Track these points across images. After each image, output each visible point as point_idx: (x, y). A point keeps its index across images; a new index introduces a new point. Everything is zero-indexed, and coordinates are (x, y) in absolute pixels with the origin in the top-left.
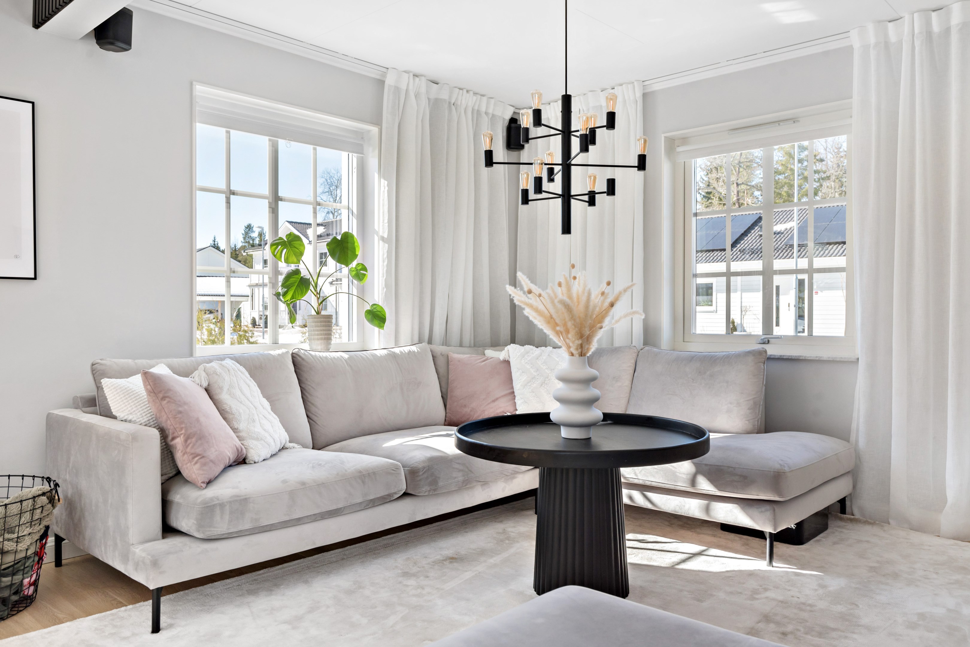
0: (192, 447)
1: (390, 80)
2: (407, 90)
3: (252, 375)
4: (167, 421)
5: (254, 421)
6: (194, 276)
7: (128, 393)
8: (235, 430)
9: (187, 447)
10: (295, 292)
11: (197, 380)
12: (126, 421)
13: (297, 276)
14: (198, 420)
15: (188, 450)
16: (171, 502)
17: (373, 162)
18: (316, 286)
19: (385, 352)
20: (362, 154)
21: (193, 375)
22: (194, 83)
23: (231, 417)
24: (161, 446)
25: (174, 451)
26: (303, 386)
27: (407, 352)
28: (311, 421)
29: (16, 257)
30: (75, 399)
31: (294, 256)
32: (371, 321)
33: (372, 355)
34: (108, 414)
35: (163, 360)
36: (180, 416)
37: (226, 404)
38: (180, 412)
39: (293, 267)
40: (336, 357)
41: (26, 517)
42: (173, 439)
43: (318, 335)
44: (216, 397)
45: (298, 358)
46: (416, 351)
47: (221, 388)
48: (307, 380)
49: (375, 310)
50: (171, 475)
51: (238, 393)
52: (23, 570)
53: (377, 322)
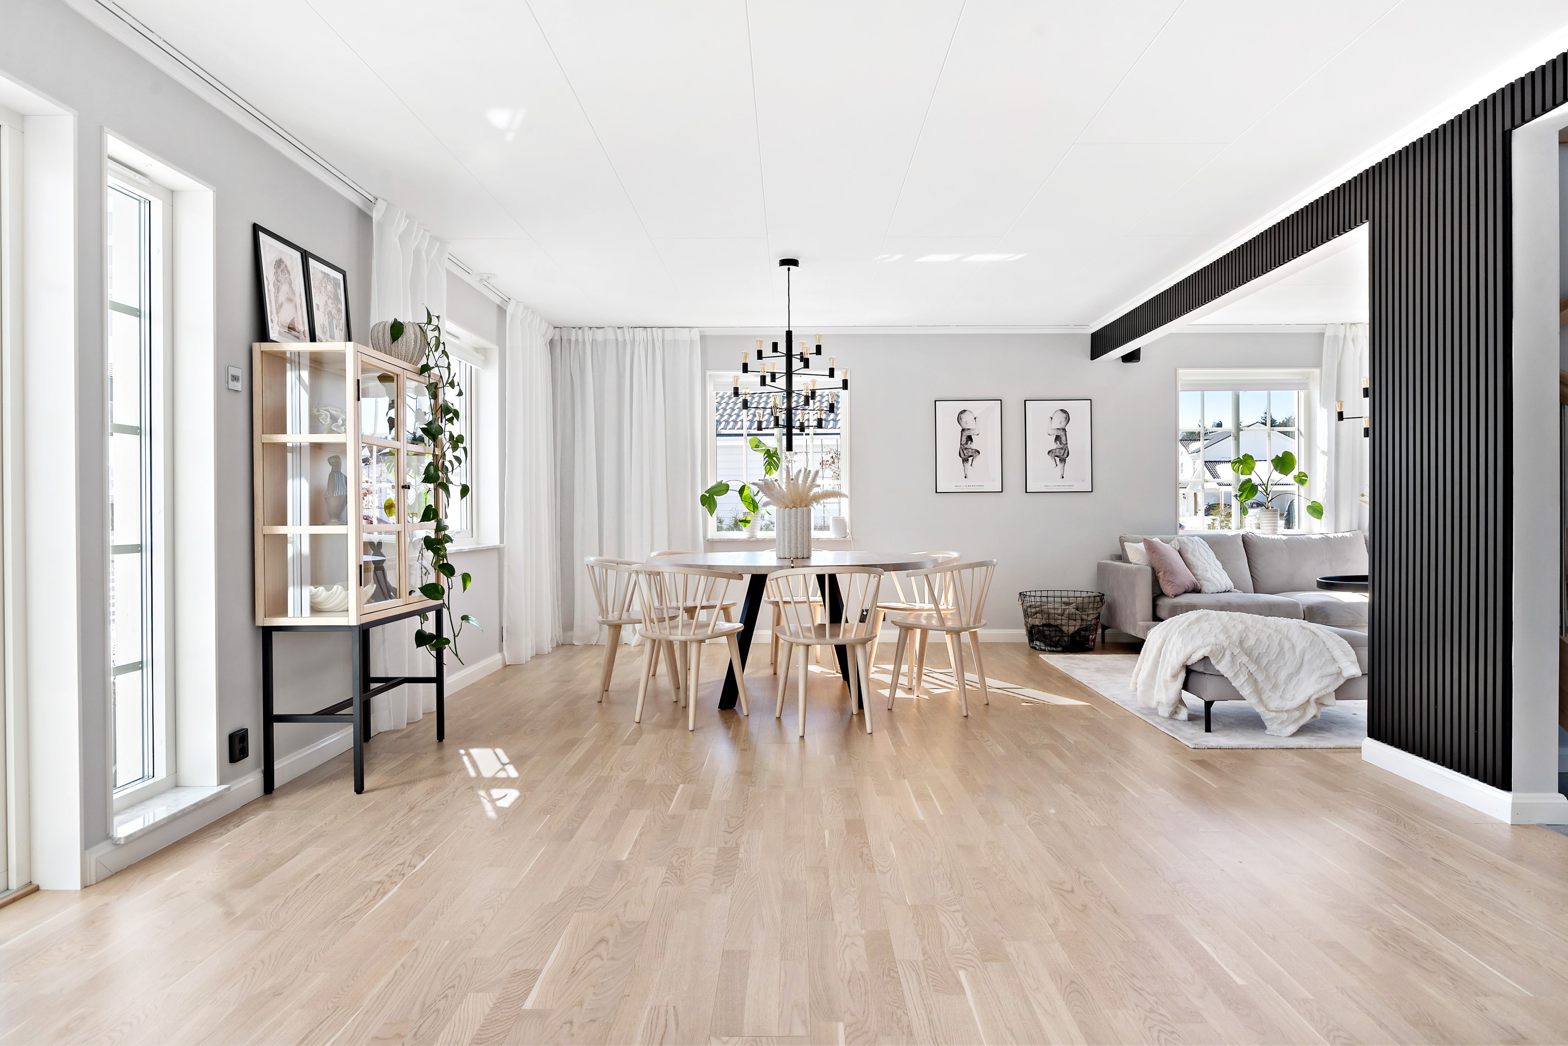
0: (1167, 577)
1: (1329, 333)
2: (1345, 337)
3: (1211, 547)
4: (1155, 563)
5: (1207, 571)
6: (1178, 488)
7: (1137, 550)
8: (1194, 575)
9: (1165, 577)
10: (1247, 494)
11: (1173, 546)
12: (1136, 564)
13: (1249, 483)
14: (1171, 564)
15: (1165, 578)
16: (1157, 605)
17: (1316, 395)
18: (1267, 490)
19: (1320, 536)
20: (1307, 389)
21: (1171, 543)
22: (1178, 369)
23: (1192, 567)
24: (1152, 579)
25: (1158, 579)
26: (1249, 556)
27: (1340, 537)
28: (1254, 579)
29: (1083, 481)
30: (1111, 556)
31: (1247, 470)
32: (1311, 514)
33: (1307, 538)
34: (1128, 561)
35: (1158, 536)
36: (1161, 561)
37: (1190, 560)
38: (1162, 560)
39: (1247, 477)
40: (1276, 538)
41: (1091, 606)
42: (1158, 573)
43: (1266, 523)
44: (1184, 556)
45: (1247, 538)
46: (1349, 536)
47: (1187, 551)
48: (1252, 552)
49: (1314, 506)
50: (1158, 594)
51: (1197, 554)
52: (1090, 630)
53: (1315, 515)
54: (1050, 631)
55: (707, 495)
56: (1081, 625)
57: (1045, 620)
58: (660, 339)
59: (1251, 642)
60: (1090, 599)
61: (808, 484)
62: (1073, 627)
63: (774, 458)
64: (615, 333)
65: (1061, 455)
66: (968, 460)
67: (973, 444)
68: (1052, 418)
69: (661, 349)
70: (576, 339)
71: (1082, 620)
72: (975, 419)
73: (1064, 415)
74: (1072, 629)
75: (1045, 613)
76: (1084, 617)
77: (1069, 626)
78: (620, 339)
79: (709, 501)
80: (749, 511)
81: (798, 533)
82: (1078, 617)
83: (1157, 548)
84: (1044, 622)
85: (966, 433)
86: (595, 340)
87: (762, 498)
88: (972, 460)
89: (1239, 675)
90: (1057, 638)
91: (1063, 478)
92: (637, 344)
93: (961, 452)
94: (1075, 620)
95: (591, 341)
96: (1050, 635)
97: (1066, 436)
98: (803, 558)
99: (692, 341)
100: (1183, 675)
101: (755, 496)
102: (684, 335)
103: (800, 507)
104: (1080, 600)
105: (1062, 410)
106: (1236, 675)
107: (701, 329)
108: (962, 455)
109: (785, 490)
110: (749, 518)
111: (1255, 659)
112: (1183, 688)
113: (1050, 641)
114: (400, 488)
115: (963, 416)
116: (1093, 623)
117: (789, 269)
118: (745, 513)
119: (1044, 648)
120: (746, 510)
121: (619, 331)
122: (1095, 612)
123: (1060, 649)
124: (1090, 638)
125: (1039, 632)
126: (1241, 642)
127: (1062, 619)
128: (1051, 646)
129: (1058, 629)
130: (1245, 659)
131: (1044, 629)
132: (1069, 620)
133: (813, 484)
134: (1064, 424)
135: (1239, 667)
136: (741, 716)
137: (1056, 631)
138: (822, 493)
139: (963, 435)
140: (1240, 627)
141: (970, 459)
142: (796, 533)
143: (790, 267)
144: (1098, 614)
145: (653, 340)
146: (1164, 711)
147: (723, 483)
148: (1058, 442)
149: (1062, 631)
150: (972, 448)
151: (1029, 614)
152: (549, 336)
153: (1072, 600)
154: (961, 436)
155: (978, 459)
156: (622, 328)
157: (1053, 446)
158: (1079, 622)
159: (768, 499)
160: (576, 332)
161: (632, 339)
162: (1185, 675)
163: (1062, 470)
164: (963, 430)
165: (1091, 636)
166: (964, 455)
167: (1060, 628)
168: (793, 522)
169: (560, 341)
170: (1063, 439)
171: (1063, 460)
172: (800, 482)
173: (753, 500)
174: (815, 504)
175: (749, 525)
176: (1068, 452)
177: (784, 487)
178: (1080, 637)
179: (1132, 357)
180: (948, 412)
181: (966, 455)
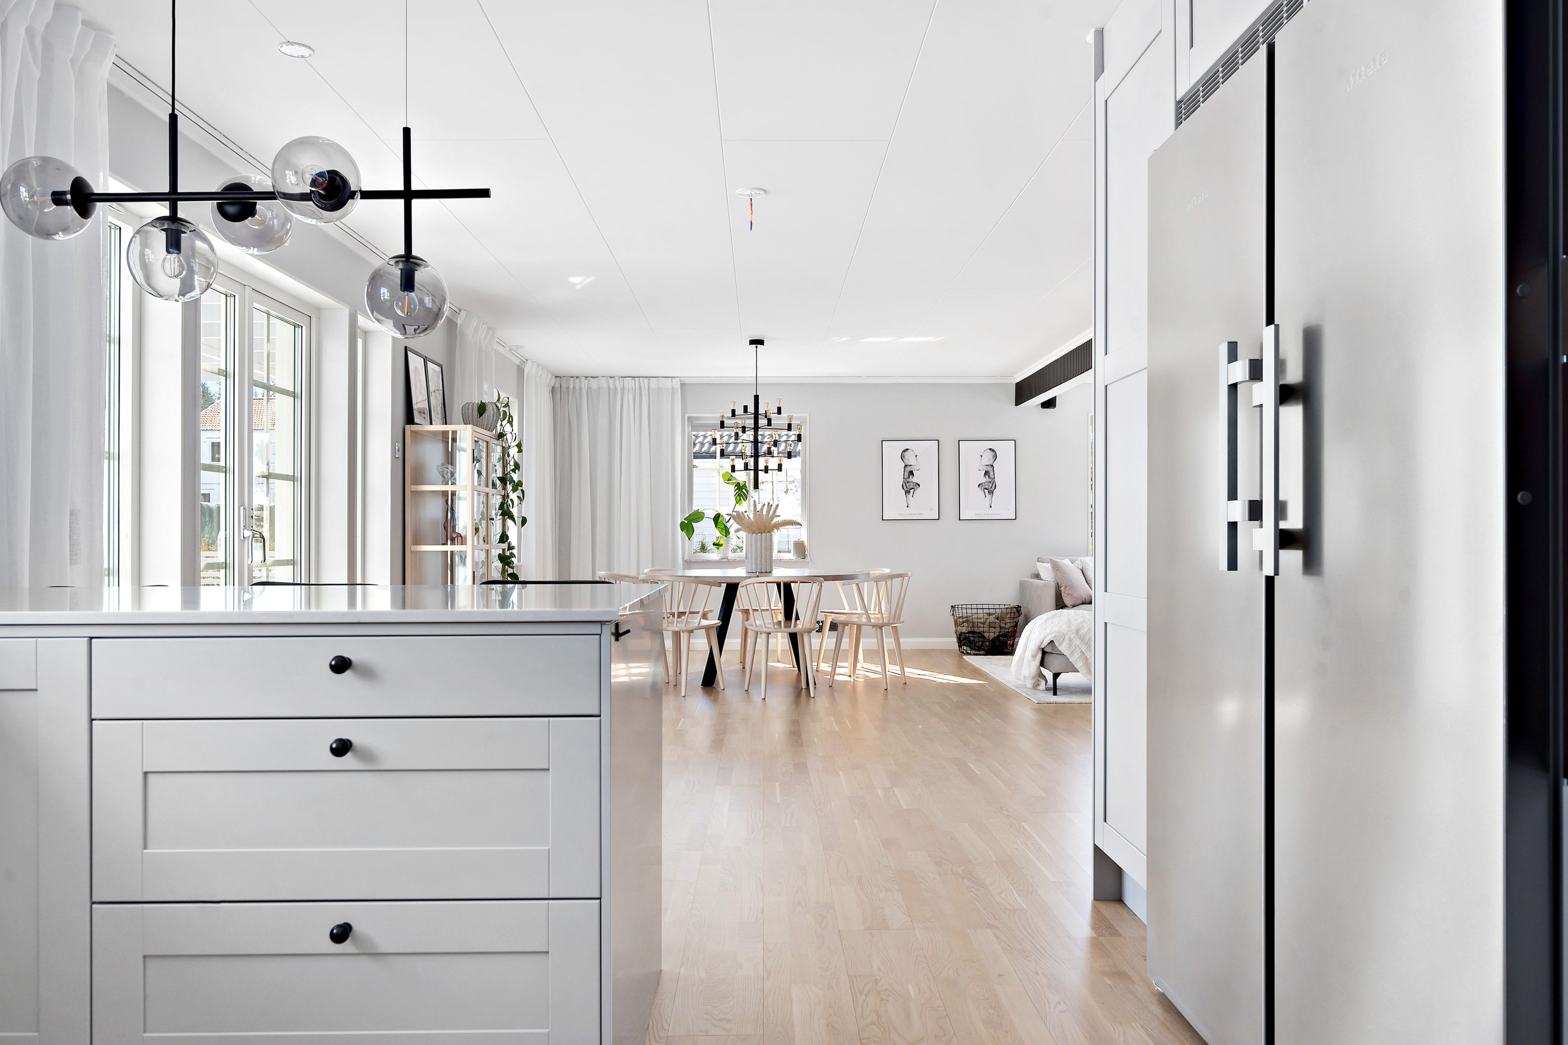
54: (974, 637)
55: (686, 522)
56: (1000, 632)
57: (971, 628)
58: (646, 387)
59: (1083, 631)
60: (1008, 611)
61: (770, 515)
62: (993, 634)
63: (744, 490)
64: (608, 380)
65: (989, 488)
66: (910, 492)
67: (914, 478)
68: (982, 456)
69: (647, 396)
70: (574, 387)
71: (1001, 628)
72: (916, 456)
73: (992, 453)
74: (992, 636)
75: (970, 622)
76: (1003, 625)
77: (989, 632)
78: (612, 387)
79: (687, 527)
80: (722, 536)
81: (763, 553)
82: (997, 625)
83: (1060, 567)
84: (969, 629)
85: (908, 469)
86: (590, 388)
87: (733, 526)
88: (913, 492)
89: (1074, 653)
90: (980, 643)
91: (991, 507)
92: (626, 392)
93: (904, 485)
94: (995, 628)
95: (586, 388)
96: (974, 640)
97: (994, 471)
98: (766, 572)
99: (673, 389)
100: (1040, 655)
101: (727, 522)
102: (667, 383)
103: (764, 533)
104: (999, 611)
105: (990, 449)
106: (1072, 653)
107: (682, 379)
108: (905, 488)
109: (752, 519)
110: (721, 542)
111: (1086, 642)
112: (1041, 666)
113: (975, 646)
114: (489, 520)
115: (905, 454)
116: (1010, 630)
117: (757, 347)
118: (718, 538)
119: (969, 652)
120: (719, 535)
121: (611, 380)
122: (1012, 621)
123: (982, 652)
124: (1009, 643)
125: (966, 638)
126: (1077, 631)
127: (984, 627)
128: (975, 650)
129: (981, 635)
130: (1077, 642)
131: (970, 635)
132: (990, 627)
133: (775, 515)
134: (992, 461)
135: (1074, 648)
136: (719, 690)
137: (979, 637)
138: (782, 522)
139: (906, 471)
140: (1080, 620)
141: (912, 491)
142: (761, 553)
143: (758, 345)
144: (1015, 623)
145: (640, 388)
146: (1029, 684)
147: (699, 511)
148: (987, 476)
149: (984, 637)
150: (913, 481)
151: (958, 623)
152: (552, 384)
153: (992, 611)
154: (904, 471)
155: (919, 491)
156: (613, 377)
157: (983, 480)
158: (998, 629)
159: (739, 527)
160: (574, 381)
161: (622, 387)
162: (1041, 655)
163: (990, 501)
164: (906, 466)
165: (1009, 642)
166: (907, 488)
167: (982, 635)
168: (759, 544)
169: (559, 389)
170: (991, 474)
171: (991, 492)
172: (764, 513)
173: (725, 527)
174: (776, 531)
175: (721, 547)
176: (996, 485)
177: (751, 517)
178: (1000, 642)
179: (1049, 404)
180: (892, 450)
181: (908, 487)
